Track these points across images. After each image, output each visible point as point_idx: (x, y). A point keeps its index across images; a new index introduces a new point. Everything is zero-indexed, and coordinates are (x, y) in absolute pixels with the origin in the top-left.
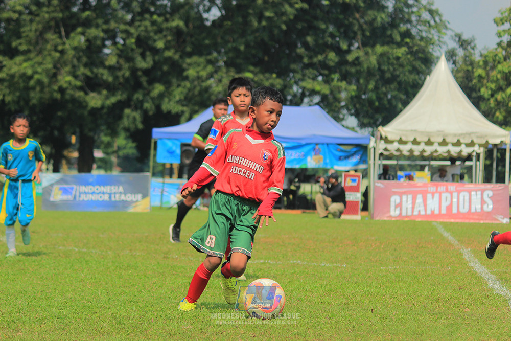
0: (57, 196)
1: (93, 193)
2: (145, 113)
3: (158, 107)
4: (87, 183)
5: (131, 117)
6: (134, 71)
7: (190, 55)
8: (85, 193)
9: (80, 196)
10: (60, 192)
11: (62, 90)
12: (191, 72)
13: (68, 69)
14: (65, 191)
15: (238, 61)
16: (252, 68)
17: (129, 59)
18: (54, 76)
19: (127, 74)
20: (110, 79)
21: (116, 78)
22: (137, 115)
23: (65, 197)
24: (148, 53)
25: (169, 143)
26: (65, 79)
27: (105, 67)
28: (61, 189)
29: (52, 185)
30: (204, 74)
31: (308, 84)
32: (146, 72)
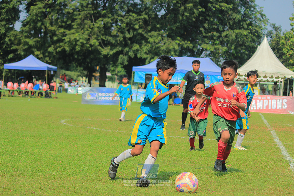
0: (89, 97)
1: (105, 96)
2: (130, 57)
3: (136, 55)
4: (102, 92)
5: (123, 58)
6: (124, 38)
7: (150, 31)
8: (101, 96)
9: (99, 98)
10: (90, 96)
11: (91, 46)
12: (151, 40)
13: (95, 36)
14: (92, 95)
15: (172, 34)
16: (179, 38)
17: (122, 33)
18: (89, 39)
19: (122, 39)
20: (114, 42)
21: (116, 41)
22: (126, 58)
23: (92, 98)
24: (131, 30)
25: (140, 74)
26: (93, 41)
27: (111, 36)
28: (90, 94)
29: (86, 92)
30: (157, 41)
31: (204, 46)
32: (130, 39)
